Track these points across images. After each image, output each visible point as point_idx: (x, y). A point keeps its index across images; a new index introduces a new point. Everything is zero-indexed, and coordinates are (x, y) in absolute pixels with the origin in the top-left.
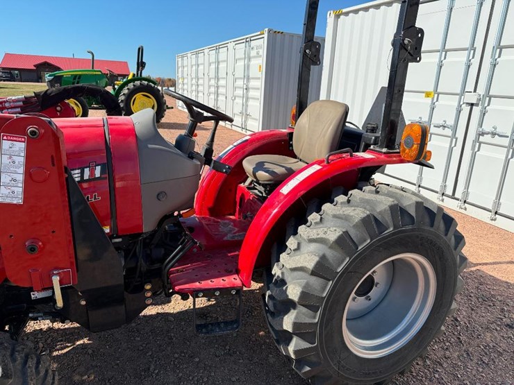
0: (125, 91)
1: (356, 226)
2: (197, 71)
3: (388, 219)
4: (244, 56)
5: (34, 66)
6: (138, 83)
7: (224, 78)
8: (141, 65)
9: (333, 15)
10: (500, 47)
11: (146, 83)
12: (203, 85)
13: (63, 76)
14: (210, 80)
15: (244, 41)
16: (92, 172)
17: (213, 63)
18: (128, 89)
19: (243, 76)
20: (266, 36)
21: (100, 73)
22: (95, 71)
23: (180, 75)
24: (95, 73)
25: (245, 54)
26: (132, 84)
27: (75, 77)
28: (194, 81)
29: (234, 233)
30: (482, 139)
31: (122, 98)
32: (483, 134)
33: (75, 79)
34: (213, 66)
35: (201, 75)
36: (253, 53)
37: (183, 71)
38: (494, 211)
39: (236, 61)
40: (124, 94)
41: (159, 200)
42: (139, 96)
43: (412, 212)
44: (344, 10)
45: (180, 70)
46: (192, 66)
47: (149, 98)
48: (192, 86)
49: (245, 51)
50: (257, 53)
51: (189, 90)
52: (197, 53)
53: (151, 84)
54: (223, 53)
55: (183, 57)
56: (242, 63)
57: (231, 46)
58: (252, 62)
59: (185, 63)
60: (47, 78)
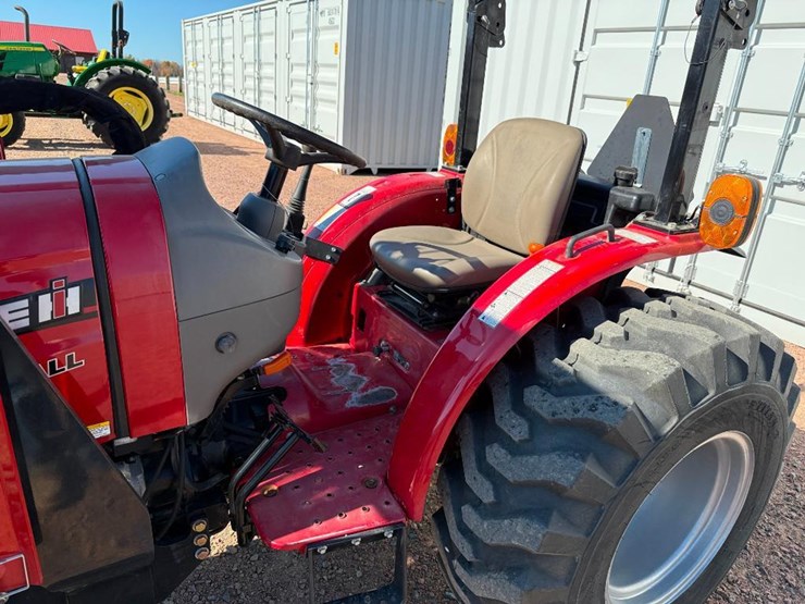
0: (94, 83)
1: (652, 393)
2: (221, 50)
4: (306, 27)
6: (116, 69)
7: (271, 64)
8: (120, 36)
11: (131, 69)
12: (233, 75)
14: (244, 66)
16: (59, 304)
17: (250, 36)
18: (98, 80)
19: (305, 62)
21: (42, 49)
22: (33, 45)
23: (190, 58)
24: (32, 49)
25: (308, 22)
26: (105, 71)
28: (216, 68)
29: (364, 390)
34: (250, 42)
35: (227, 57)
36: (323, 21)
37: (194, 51)
39: (292, 34)
41: (222, 352)
42: (119, 93)
43: (744, 354)
45: (190, 47)
46: (212, 41)
47: (139, 96)
48: (212, 75)
49: (308, 17)
50: (331, 22)
51: (208, 83)
52: (220, 19)
53: (140, 71)
54: (267, 19)
55: (193, 24)
56: (303, 38)
57: (282, 7)
58: (322, 37)
59: (199, 34)
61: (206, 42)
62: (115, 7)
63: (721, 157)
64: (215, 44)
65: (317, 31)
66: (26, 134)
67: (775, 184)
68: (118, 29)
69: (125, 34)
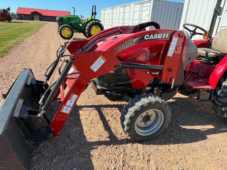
0: (89, 25)
4: (139, 10)
5: (31, 13)
6: (94, 21)
7: (128, 20)
11: (97, 21)
13: (63, 18)
15: (140, 3)
17: (122, 13)
18: (90, 24)
19: (138, 19)
20: (152, 1)
21: (78, 17)
23: (103, 18)
24: (76, 17)
25: (140, 9)
26: (91, 22)
27: (68, 18)
31: (87, 28)
33: (68, 19)
36: (144, 9)
39: (134, 12)
40: (88, 26)
42: (94, 27)
46: (110, 14)
47: (98, 28)
48: (109, 23)
49: (140, 8)
50: (147, 9)
51: (107, 25)
52: (113, 9)
53: (99, 22)
54: (127, 9)
55: (104, 10)
56: (138, 13)
57: (132, 5)
58: (144, 13)
59: (106, 13)
60: (57, 19)
61: (108, 14)
64: (111, 15)
65: (143, 11)
68: (94, 12)
69: (96, 13)
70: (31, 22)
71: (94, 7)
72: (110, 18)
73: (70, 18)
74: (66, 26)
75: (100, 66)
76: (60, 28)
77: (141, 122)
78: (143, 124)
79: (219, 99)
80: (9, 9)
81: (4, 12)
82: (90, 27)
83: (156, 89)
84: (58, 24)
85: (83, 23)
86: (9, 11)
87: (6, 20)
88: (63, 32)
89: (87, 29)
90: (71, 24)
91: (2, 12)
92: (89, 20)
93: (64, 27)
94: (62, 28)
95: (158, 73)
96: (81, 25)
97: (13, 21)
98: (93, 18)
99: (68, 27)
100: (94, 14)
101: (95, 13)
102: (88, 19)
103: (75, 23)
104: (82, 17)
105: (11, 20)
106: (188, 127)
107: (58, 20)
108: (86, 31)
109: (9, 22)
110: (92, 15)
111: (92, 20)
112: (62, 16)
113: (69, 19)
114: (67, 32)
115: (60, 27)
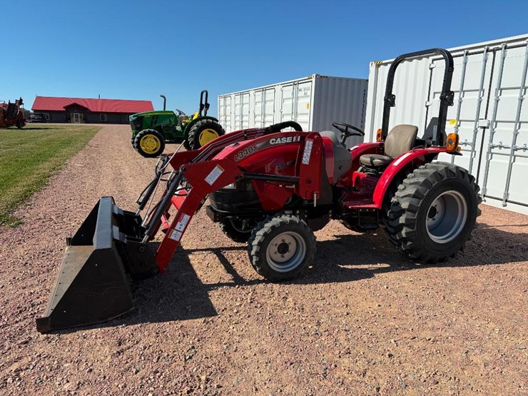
0: (195, 128)
1: (431, 176)
2: (242, 110)
3: (444, 173)
4: (292, 97)
5: (64, 108)
6: (205, 121)
7: (271, 115)
9: (374, 65)
10: (500, 89)
11: (211, 121)
13: (143, 116)
14: (255, 116)
15: (292, 84)
17: (259, 102)
18: (197, 126)
19: (291, 113)
20: (314, 80)
21: (171, 113)
23: (222, 113)
24: (168, 114)
25: (293, 94)
26: (200, 122)
27: (153, 116)
28: (238, 118)
30: (493, 151)
31: (191, 134)
32: (493, 147)
33: (153, 118)
36: (301, 94)
37: (225, 110)
38: (504, 199)
39: (283, 100)
40: (194, 130)
42: (205, 132)
43: (454, 171)
44: (384, 62)
45: (222, 108)
46: (236, 105)
47: (213, 133)
48: (235, 122)
49: (293, 92)
50: (305, 94)
52: (242, 94)
53: (214, 121)
54: (270, 94)
55: (225, 97)
56: (290, 102)
57: (278, 88)
58: (300, 101)
59: (228, 102)
60: (132, 118)
61: (233, 105)
62: (202, 93)
63: (491, 141)
64: (238, 107)
65: (297, 98)
66: (165, 152)
67: (514, 150)
68: (204, 103)
69: (209, 105)
70: (67, 126)
71: (204, 94)
72: (238, 113)
73: (158, 116)
74: (149, 133)
75: (217, 178)
76: (138, 135)
77: (276, 253)
78: (278, 257)
79: (390, 223)
80: (20, 102)
81: (9, 109)
82: (198, 132)
83: (298, 212)
84: (133, 129)
85: (183, 124)
86: (21, 107)
87: (12, 125)
88: (143, 143)
89: (192, 136)
90: (159, 128)
91: (5, 109)
92: (194, 119)
93: (145, 133)
94: (142, 135)
95: (294, 186)
96: (178, 128)
97: (28, 125)
98: (203, 114)
99: (153, 133)
100: (204, 106)
101: (207, 106)
102: (192, 117)
103: (167, 126)
104: (180, 114)
105: (24, 125)
106: (350, 267)
107: (133, 121)
108: (190, 140)
109: (19, 128)
110: (201, 109)
111: (200, 118)
112: (141, 113)
113: (156, 118)
114: (151, 143)
115: (136, 134)
